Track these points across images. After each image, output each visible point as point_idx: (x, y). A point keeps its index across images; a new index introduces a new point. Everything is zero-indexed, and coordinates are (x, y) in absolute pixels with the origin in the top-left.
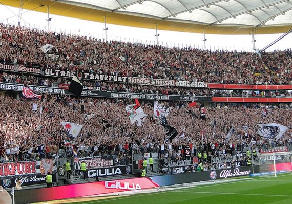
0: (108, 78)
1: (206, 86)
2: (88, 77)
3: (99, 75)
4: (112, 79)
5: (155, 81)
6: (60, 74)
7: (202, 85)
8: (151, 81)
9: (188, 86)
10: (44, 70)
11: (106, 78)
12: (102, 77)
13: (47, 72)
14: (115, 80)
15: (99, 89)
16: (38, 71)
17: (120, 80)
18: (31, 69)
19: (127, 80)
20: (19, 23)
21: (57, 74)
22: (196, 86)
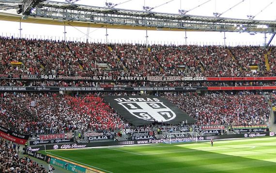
0: (133, 78)
1: (205, 79)
2: (120, 79)
3: (127, 77)
4: (136, 78)
5: (166, 78)
6: (102, 78)
7: (202, 79)
8: (163, 78)
9: (191, 80)
10: (92, 77)
11: (132, 79)
12: (129, 78)
13: (94, 78)
14: (138, 79)
15: (126, 86)
16: (89, 78)
17: (141, 78)
18: (85, 77)
19: (146, 78)
20: (87, 40)
21: (100, 79)
22: (197, 80)
